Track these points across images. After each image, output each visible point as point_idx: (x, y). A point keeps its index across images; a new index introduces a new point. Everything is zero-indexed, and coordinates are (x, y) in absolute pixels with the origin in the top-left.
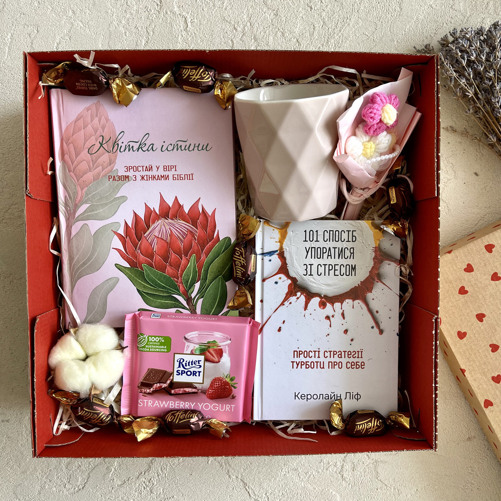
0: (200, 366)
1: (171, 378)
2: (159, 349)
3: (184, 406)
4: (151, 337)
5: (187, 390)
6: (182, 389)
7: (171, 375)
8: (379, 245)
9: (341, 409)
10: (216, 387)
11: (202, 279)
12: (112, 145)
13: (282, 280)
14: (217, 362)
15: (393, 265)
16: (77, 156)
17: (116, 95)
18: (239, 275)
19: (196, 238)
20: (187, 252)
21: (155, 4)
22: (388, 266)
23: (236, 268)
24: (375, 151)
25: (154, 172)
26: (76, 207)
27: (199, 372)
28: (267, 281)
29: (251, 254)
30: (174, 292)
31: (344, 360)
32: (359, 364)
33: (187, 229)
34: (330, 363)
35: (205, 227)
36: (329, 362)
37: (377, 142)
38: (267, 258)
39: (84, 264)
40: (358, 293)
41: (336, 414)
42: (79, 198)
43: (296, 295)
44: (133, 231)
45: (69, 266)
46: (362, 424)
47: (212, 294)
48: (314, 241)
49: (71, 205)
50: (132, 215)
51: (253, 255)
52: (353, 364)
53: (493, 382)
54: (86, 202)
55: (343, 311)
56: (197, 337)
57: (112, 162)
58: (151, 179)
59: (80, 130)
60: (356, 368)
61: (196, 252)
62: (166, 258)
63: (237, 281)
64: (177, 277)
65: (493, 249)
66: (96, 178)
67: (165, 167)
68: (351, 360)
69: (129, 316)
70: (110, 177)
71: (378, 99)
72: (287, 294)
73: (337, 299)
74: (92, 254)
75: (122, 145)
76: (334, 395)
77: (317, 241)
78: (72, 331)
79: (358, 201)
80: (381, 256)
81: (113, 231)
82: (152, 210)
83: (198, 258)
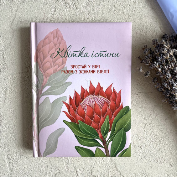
11: (112, 130)
12: (64, 53)
16: (44, 59)
19: (109, 106)
20: (104, 114)
25: (87, 69)
26: (43, 87)
30: (96, 137)
33: (104, 101)
35: (114, 100)
39: (46, 120)
42: (44, 83)
44: (74, 102)
47: (117, 139)
49: (40, 86)
50: (74, 93)
54: (48, 85)
57: (64, 63)
58: (85, 72)
59: (46, 44)
61: (109, 114)
62: (92, 117)
64: (98, 128)
66: (55, 71)
67: (93, 66)
70: (63, 71)
74: (50, 114)
75: (70, 53)
81: (63, 102)
82: (85, 90)
83: (110, 118)
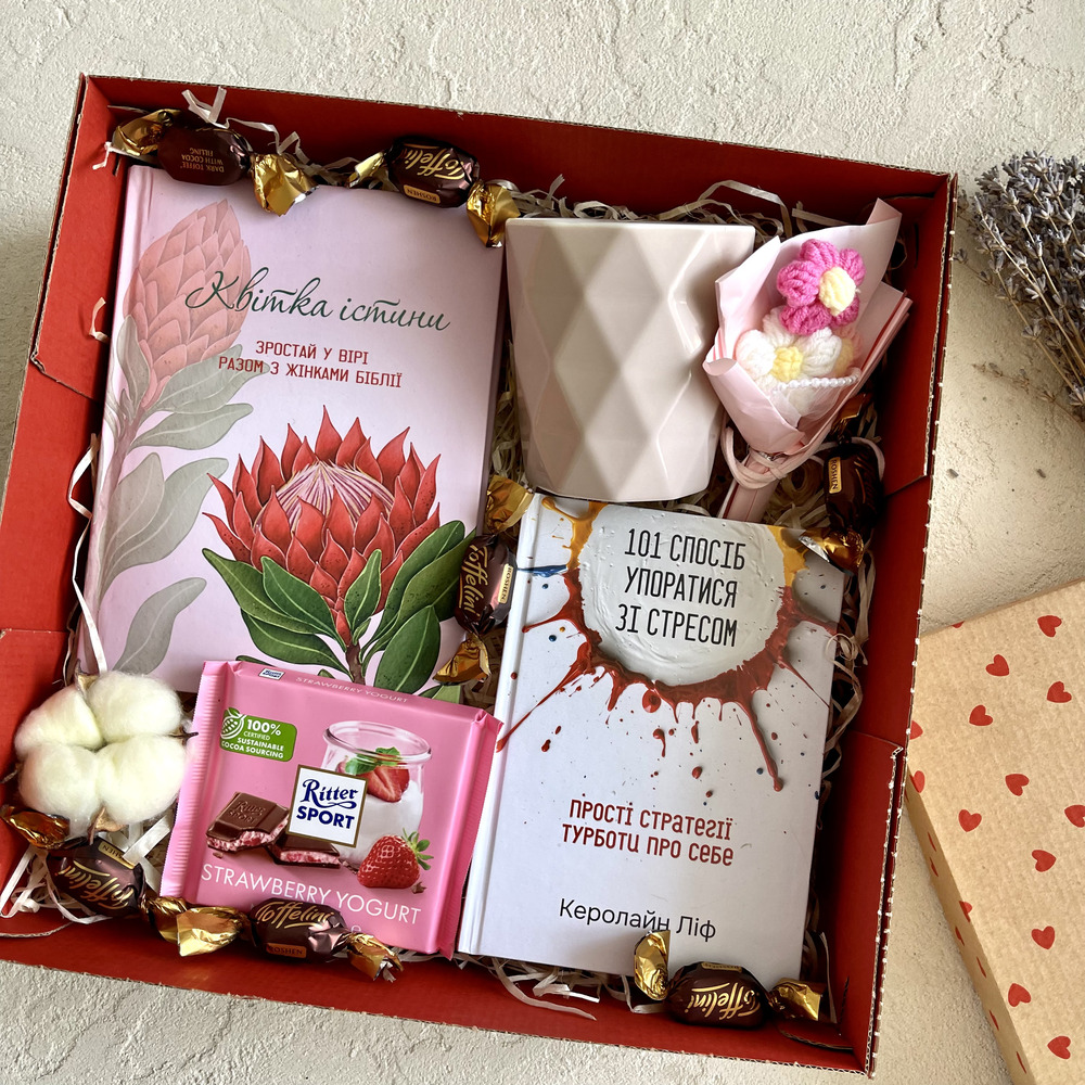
0: (354, 805)
1: (285, 822)
2: (266, 749)
3: (305, 894)
4: (254, 719)
5: (318, 856)
6: (305, 853)
7: (285, 815)
8: (794, 583)
9: (664, 956)
10: (384, 860)
11: (389, 607)
12: (240, 294)
13: (566, 633)
14: (391, 801)
15: (822, 630)
16: (162, 305)
17: (261, 188)
18: (470, 606)
19: (389, 513)
20: (363, 542)
21: (390, 47)
22: (809, 633)
23: (464, 590)
24: (802, 370)
25: (319, 362)
26: (142, 415)
27: (350, 818)
28: (532, 630)
29: (503, 562)
30: (322, 628)
31: (686, 839)
32: (721, 853)
33: (372, 493)
34: (653, 842)
35: (411, 493)
36: (650, 838)
37: (808, 348)
38: (539, 580)
39: (137, 540)
40: (737, 686)
41: (649, 963)
42: (150, 397)
43: (594, 672)
44: (254, 482)
45: (103, 542)
46: (707, 993)
47: (404, 644)
48: (649, 555)
49: (132, 410)
50: (258, 445)
51: (507, 567)
52: (705, 850)
53: (1033, 944)
54: (164, 407)
55: (697, 722)
56: (356, 734)
57: (232, 329)
58: (308, 374)
59: (176, 254)
60: (713, 862)
61: (383, 543)
62: (315, 550)
63: (464, 621)
64: (332, 594)
65: (1057, 629)
66: (193, 359)
67: (343, 353)
68: (703, 840)
69: (213, 667)
70: (223, 360)
71: (816, 252)
72: (573, 667)
73: (686, 693)
74: (158, 520)
75: (260, 295)
76: (654, 918)
77: (655, 556)
78: (81, 680)
79: (759, 482)
80: (795, 609)
81: (210, 476)
82: (302, 441)
83: (386, 559)
